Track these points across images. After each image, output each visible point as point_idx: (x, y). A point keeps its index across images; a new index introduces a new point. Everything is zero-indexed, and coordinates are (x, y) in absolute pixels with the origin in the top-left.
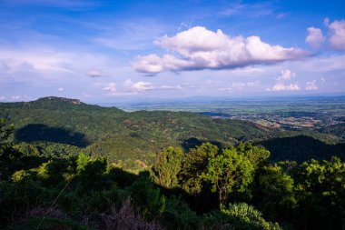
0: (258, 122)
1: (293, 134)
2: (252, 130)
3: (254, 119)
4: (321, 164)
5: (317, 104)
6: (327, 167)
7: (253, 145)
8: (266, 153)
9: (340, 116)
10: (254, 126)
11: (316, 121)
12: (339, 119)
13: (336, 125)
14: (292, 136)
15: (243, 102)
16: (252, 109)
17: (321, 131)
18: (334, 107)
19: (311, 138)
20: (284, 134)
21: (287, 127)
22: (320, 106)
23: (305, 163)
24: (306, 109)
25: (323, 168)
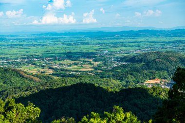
0: (24, 68)
1: (70, 82)
2: (16, 81)
3: (17, 64)
4: (103, 117)
5: (96, 41)
6: (109, 120)
8: (34, 111)
9: (121, 55)
10: (19, 74)
11: (96, 64)
12: (122, 59)
13: (118, 68)
14: (68, 84)
16: (14, 51)
18: (115, 45)
19: (92, 85)
20: (59, 82)
21: (62, 74)
22: (101, 44)
23: (85, 118)
24: (84, 49)
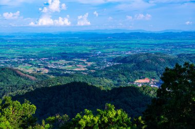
0: (21, 68)
1: (65, 81)
2: (13, 80)
3: (14, 63)
4: (95, 114)
5: (89, 43)
6: (101, 117)
7: (14, 99)
8: (30, 108)
9: (113, 56)
10: (16, 74)
11: (90, 64)
12: (114, 60)
13: (110, 68)
14: (63, 83)
16: (11, 51)
17: (95, 75)
19: (85, 84)
20: (54, 81)
21: (57, 73)
22: (94, 46)
23: (78, 115)
25: (97, 119)
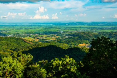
0: (26, 38)
1: (46, 45)
2: (23, 44)
3: (23, 36)
4: (60, 60)
5: (57, 27)
6: (63, 61)
8: (30, 57)
9: (69, 33)
10: (24, 41)
11: (57, 37)
12: (69, 35)
13: (67, 38)
15: (16, 25)
17: (60, 42)
18: (66, 29)
19: (55, 46)
20: (41, 45)
21: (43, 41)
22: (60, 28)
23: (52, 60)
24: (52, 30)
25: (61, 62)
